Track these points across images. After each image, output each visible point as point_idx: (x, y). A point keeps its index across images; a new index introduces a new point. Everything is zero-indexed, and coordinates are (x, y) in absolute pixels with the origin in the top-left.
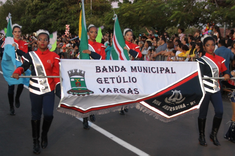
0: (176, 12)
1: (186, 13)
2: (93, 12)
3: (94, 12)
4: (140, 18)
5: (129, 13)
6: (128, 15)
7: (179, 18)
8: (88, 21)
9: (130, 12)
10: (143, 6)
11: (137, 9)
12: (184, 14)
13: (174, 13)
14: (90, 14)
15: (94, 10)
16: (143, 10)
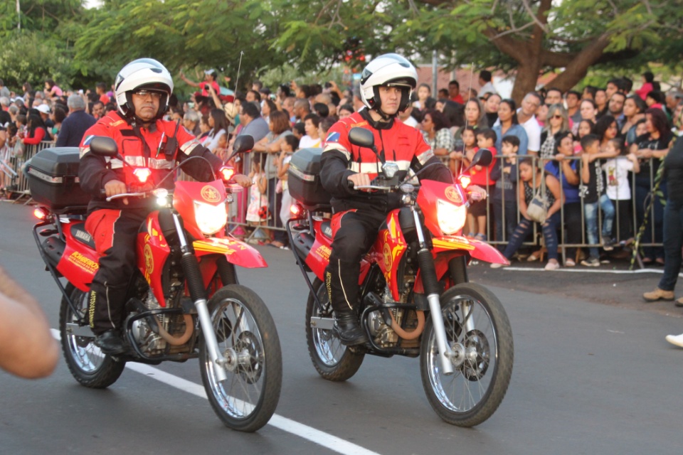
0: (295, 25)
1: (323, 28)
2: (25, 22)
3: (28, 21)
4: (189, 42)
5: (155, 27)
6: (152, 32)
7: (303, 41)
8: (10, 51)
9: (156, 24)
10: (196, 8)
11: (180, 15)
12: (316, 29)
13: (289, 27)
14: (16, 26)
15: (28, 15)
16: (196, 19)
